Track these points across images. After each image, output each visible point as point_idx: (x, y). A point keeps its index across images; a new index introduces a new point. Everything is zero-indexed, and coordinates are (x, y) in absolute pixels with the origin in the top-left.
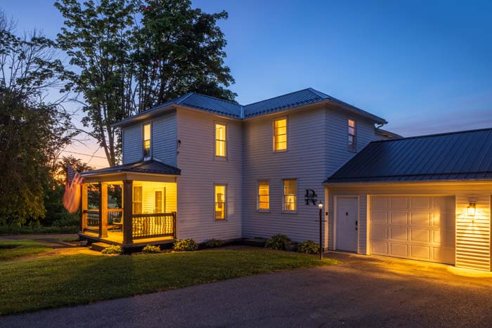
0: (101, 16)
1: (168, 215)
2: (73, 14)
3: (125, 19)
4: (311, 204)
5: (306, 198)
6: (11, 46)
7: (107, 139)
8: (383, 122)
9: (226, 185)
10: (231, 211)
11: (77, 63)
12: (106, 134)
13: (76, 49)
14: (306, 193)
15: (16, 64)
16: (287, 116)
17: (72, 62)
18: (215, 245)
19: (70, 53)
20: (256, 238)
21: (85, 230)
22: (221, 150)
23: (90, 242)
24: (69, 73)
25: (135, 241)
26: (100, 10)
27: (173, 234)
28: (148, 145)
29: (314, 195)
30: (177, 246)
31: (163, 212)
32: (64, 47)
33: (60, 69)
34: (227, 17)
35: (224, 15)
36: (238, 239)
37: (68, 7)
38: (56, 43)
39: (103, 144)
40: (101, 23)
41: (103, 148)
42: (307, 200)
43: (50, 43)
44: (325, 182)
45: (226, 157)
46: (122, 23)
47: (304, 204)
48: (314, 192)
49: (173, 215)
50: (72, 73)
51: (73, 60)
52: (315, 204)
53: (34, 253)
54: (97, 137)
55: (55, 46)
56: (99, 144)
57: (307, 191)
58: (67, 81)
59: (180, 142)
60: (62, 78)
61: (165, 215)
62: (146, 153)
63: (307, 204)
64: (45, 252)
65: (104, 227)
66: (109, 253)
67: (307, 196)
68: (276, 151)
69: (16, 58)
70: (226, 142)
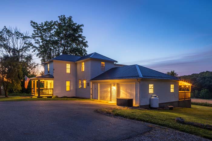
0: (45, 27)
2: (36, 27)
3: (53, 27)
6: (20, 36)
8: (116, 62)
9: (70, 81)
10: (72, 88)
11: (37, 43)
13: (37, 38)
15: (22, 42)
16: (84, 62)
19: (35, 40)
21: (33, 93)
22: (68, 71)
25: (41, 96)
26: (44, 26)
27: (53, 94)
28: (49, 70)
30: (53, 97)
32: (34, 38)
33: (32, 45)
34: (83, 26)
35: (82, 25)
37: (35, 25)
38: (31, 37)
40: (45, 30)
43: (29, 37)
45: (70, 73)
46: (52, 29)
47: (87, 86)
49: (53, 89)
50: (36, 46)
52: (89, 86)
55: (31, 38)
57: (88, 82)
58: (34, 49)
59: (54, 69)
60: (33, 48)
61: (51, 89)
62: (48, 72)
65: (35, 92)
67: (88, 84)
68: (82, 71)
69: (22, 40)
70: (70, 68)
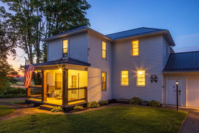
1: (82, 88)
4: (154, 82)
5: (151, 79)
7: (29, 50)
9: (106, 73)
10: (108, 86)
12: (28, 47)
14: (151, 76)
16: (139, 39)
17: (10, 9)
18: (105, 103)
19: (9, 4)
20: (120, 99)
21: (29, 97)
22: (104, 55)
23: (37, 105)
24: (8, 14)
25: (70, 104)
27: (85, 99)
28: (65, 51)
29: (156, 77)
30: (89, 105)
31: (77, 87)
36: (110, 100)
39: (27, 52)
41: (27, 54)
42: (152, 80)
44: (163, 71)
45: (106, 59)
47: (150, 82)
48: (156, 76)
49: (85, 88)
50: (10, 14)
51: (11, 7)
52: (156, 82)
53: (7, 114)
54: (23, 48)
56: (25, 52)
57: (152, 76)
58: (7, 18)
59: (89, 49)
61: (79, 89)
63: (152, 82)
64: (12, 112)
65: (45, 96)
66: (57, 112)
67: (152, 78)
68: (132, 56)
70: (106, 51)
